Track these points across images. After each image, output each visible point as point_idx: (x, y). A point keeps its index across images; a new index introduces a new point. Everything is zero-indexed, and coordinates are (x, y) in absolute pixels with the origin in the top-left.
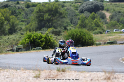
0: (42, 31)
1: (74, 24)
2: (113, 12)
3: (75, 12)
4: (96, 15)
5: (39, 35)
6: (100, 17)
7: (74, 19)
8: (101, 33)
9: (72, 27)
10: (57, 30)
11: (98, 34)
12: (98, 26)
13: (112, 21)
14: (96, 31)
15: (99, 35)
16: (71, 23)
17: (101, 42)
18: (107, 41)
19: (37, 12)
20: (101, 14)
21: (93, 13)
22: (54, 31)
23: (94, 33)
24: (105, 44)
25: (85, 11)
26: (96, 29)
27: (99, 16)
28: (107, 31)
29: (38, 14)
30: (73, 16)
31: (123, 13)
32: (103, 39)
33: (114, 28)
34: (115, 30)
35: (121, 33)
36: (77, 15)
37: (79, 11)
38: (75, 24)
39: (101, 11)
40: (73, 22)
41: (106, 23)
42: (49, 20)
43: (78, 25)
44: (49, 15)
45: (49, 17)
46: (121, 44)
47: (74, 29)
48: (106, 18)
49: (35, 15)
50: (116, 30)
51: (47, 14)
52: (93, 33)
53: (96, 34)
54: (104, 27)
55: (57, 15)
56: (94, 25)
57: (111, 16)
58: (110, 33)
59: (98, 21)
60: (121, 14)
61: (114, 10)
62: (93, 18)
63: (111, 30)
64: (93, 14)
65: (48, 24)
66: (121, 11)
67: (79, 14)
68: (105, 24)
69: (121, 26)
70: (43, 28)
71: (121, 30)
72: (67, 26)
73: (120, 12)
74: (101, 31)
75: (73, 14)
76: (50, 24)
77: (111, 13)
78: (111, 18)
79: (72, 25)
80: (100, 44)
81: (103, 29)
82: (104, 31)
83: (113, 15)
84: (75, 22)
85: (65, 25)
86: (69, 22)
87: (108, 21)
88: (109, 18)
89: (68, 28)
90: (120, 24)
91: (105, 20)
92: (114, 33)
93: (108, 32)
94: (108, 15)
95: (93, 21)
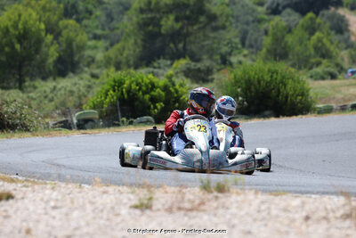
0: (155, 68)
1: (251, 46)
3: (254, 11)
4: (318, 20)
5: (148, 81)
6: (332, 28)
7: (251, 32)
8: (333, 77)
9: (245, 56)
10: (199, 65)
11: (323, 78)
12: (325, 54)
14: (319, 70)
15: (328, 83)
16: (243, 44)
17: (334, 106)
18: (349, 100)
19: (142, 11)
20: (331, 18)
21: (310, 15)
22: (193, 67)
23: (311, 77)
24: (343, 109)
25: (284, 8)
26: (318, 64)
27: (328, 24)
28: (350, 70)
29: (144, 16)
30: (247, 23)
32: (339, 96)
36: (260, 21)
37: (268, 9)
38: (255, 47)
39: (333, 9)
40: (247, 43)
41: (349, 46)
42: (175, 36)
43: (263, 52)
44: (177, 20)
45: (178, 26)
47: (251, 64)
48: (348, 31)
49: (135, 19)
51: (172, 17)
52: (309, 75)
53: (316, 79)
54: (343, 59)
55: (202, 19)
56: (312, 51)
59: (325, 40)
62: (311, 29)
64: (311, 19)
65: (172, 45)
67: (266, 17)
68: (346, 48)
70: (159, 58)
72: (230, 54)
74: (334, 70)
75: (249, 18)
76: (181, 45)
79: (245, 52)
80: (329, 110)
81: (338, 65)
82: (342, 70)
84: (256, 41)
85: (225, 49)
86: (237, 40)
87: (354, 38)
89: (234, 59)
91: (346, 35)
93: (353, 73)
94: (354, 21)
95: (309, 39)
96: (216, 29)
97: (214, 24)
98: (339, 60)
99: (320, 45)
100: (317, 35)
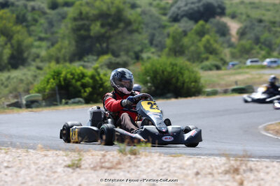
0: (85, 62)
1: (156, 46)
2: (245, 20)
3: (160, 19)
4: (208, 26)
5: (79, 72)
6: (217, 32)
7: (157, 34)
8: (218, 68)
9: (153, 53)
10: (118, 60)
11: (210, 69)
12: (211, 51)
13: (244, 42)
14: (207, 63)
15: (214, 73)
16: (151, 43)
17: (219, 89)
18: (230, 85)
19: (75, 19)
20: (218, 24)
21: (201, 22)
22: (113, 61)
23: (202, 68)
24: (226, 92)
25: (182, 16)
26: (207, 59)
27: (215, 29)
28: (231, 63)
29: (77, 23)
30: (155, 29)
31: (267, 24)
32: (222, 82)
33: (247, 56)
34: (249, 60)
35: (263, 67)
36: (164, 27)
37: (170, 17)
38: (161, 47)
39: (218, 18)
40: (155, 42)
41: (231, 45)
42: (100, 38)
43: (166, 50)
44: (102, 26)
45: (103, 30)
47: (156, 59)
48: (230, 34)
49: (70, 25)
50: (252, 62)
52: (200, 66)
53: (206, 70)
54: (226, 55)
55: (121, 25)
56: (202, 49)
57: (241, 31)
58: (240, 68)
59: (212, 42)
60: (262, 24)
61: (248, 16)
62: (201, 34)
63: (241, 62)
64: (202, 26)
65: (98, 45)
66: (263, 18)
67: (168, 24)
68: (228, 47)
69: (263, 53)
70: (88, 55)
71: (263, 61)
72: (141, 51)
73: (260, 21)
74: (219, 63)
75: (156, 25)
76: (104, 45)
77: (241, 22)
78: (242, 34)
79: (153, 50)
80: (214, 93)
81: (222, 59)
82: (225, 63)
83: (246, 27)
84: (160, 42)
85: (138, 48)
86: (147, 41)
87: (234, 40)
88: (237, 33)
89: (144, 55)
90: (261, 48)
91: (228, 37)
92: (248, 67)
93: (233, 65)
94: (234, 26)
95: (200, 40)
96: (132, 32)
97: (130, 28)
98: (223, 56)
99: (208, 45)
100: (207, 37)
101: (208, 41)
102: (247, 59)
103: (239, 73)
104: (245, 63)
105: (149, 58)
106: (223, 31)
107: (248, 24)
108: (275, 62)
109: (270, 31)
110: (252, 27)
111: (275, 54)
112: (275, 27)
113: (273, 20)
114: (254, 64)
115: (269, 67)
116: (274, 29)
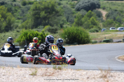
0: (38, 29)
1: (70, 21)
2: (109, 10)
3: (71, 10)
4: (93, 13)
5: (36, 33)
6: (97, 15)
7: (70, 17)
8: (97, 31)
9: (68, 25)
10: (53, 28)
11: (94, 32)
12: (94, 24)
13: (109, 20)
14: (92, 29)
15: (96, 33)
16: (67, 20)
17: (97, 40)
18: (103, 39)
20: (97, 12)
21: (90, 11)
22: (51, 29)
23: (90, 31)
24: (101, 42)
25: (81, 9)
26: (92, 27)
27: (96, 14)
28: (103, 29)
29: (35, 12)
30: (69, 14)
31: (119, 12)
32: (99, 38)
33: (110, 26)
35: (117, 31)
36: (73, 13)
37: (76, 9)
38: (72, 22)
39: (97, 9)
40: (69, 20)
41: (103, 21)
42: (45, 18)
43: (74, 23)
44: (45, 13)
45: (46, 15)
46: (117, 42)
47: (70, 28)
48: (102, 16)
50: (112, 29)
53: (92, 32)
54: (100, 26)
55: (54, 13)
56: (90, 23)
57: (107, 15)
58: (107, 31)
59: (95, 20)
60: (117, 12)
61: (110, 8)
62: (90, 16)
63: (107, 29)
64: (90, 13)
66: (117, 9)
67: (75, 12)
69: (117, 25)
70: (40, 26)
71: (117, 28)
72: (63, 24)
73: (116, 11)
74: (98, 29)
75: (69, 12)
76: (47, 21)
77: (107, 11)
78: (108, 16)
79: (68, 23)
80: (96, 42)
81: (99, 28)
82: (100, 29)
83: (109, 13)
84: (72, 20)
85: (61, 22)
86: (65, 19)
87: (104, 19)
88: (106, 16)
89: (64, 26)
90: (116, 22)
91: (101, 18)
92: (110, 31)
93: (104, 30)
94: (104, 13)
95: (89, 19)
96: (58, 16)
97: (58, 14)
98: (99, 26)
99: (93, 21)
100: (92, 17)
101: (93, 19)
102: (110, 27)
103: (107, 34)
104: (109, 29)
105: (66, 27)
106: (99, 15)
107: (110, 12)
108: (122, 29)
109: (120, 15)
110: (112, 14)
111: (122, 25)
112: (122, 13)
113: (121, 10)
114: (113, 29)
115: (120, 31)
116: (122, 14)
